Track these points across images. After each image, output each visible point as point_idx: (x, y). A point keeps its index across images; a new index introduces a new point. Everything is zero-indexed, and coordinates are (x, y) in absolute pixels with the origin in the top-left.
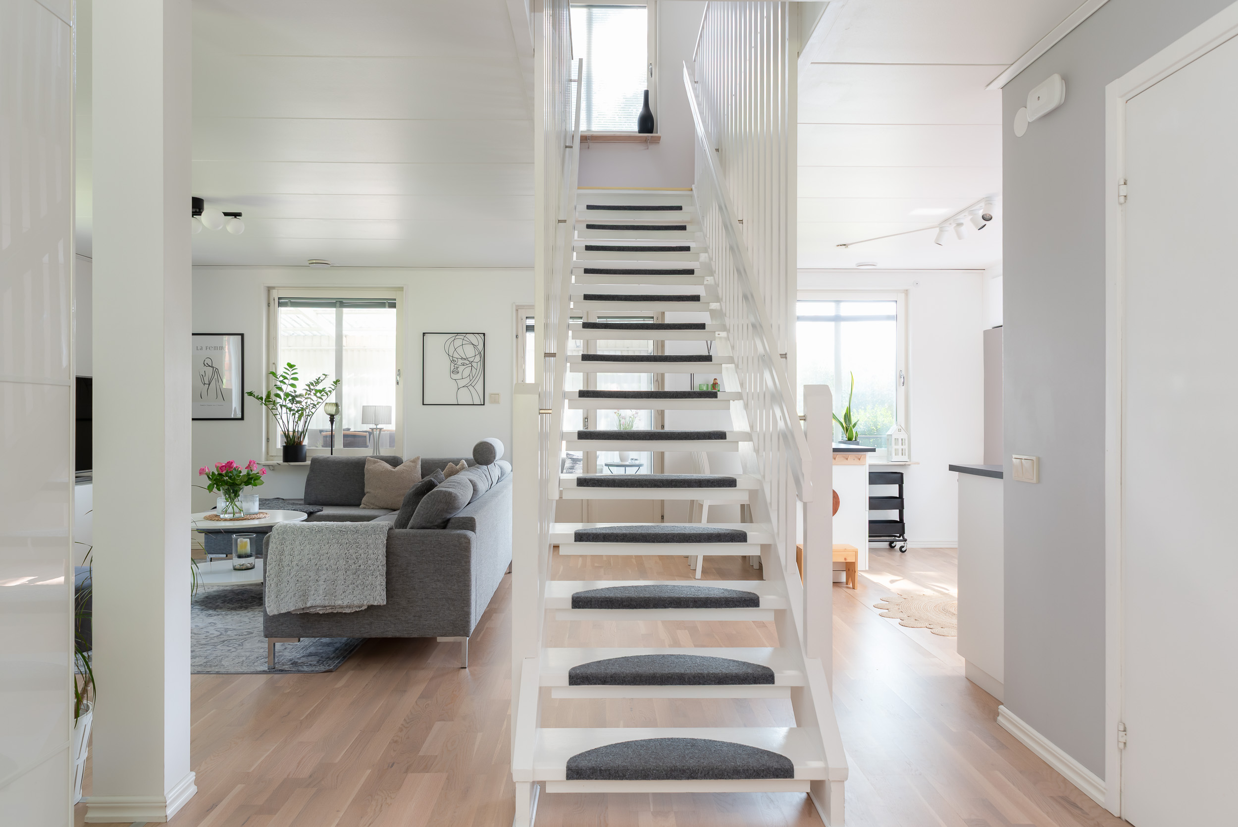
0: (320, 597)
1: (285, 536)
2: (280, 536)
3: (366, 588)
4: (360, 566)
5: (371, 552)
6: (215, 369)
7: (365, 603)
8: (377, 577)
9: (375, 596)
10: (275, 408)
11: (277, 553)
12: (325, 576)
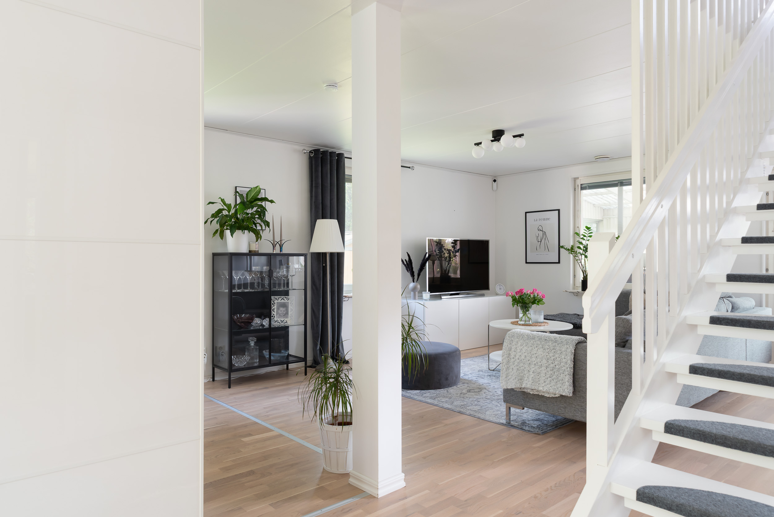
0: (530, 383)
1: (513, 339)
2: (510, 339)
3: (558, 382)
4: (556, 366)
5: (563, 357)
6: (544, 232)
7: (557, 392)
8: (566, 375)
9: (564, 388)
10: (577, 256)
11: (507, 349)
12: (534, 369)
